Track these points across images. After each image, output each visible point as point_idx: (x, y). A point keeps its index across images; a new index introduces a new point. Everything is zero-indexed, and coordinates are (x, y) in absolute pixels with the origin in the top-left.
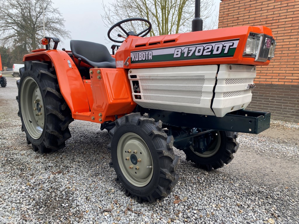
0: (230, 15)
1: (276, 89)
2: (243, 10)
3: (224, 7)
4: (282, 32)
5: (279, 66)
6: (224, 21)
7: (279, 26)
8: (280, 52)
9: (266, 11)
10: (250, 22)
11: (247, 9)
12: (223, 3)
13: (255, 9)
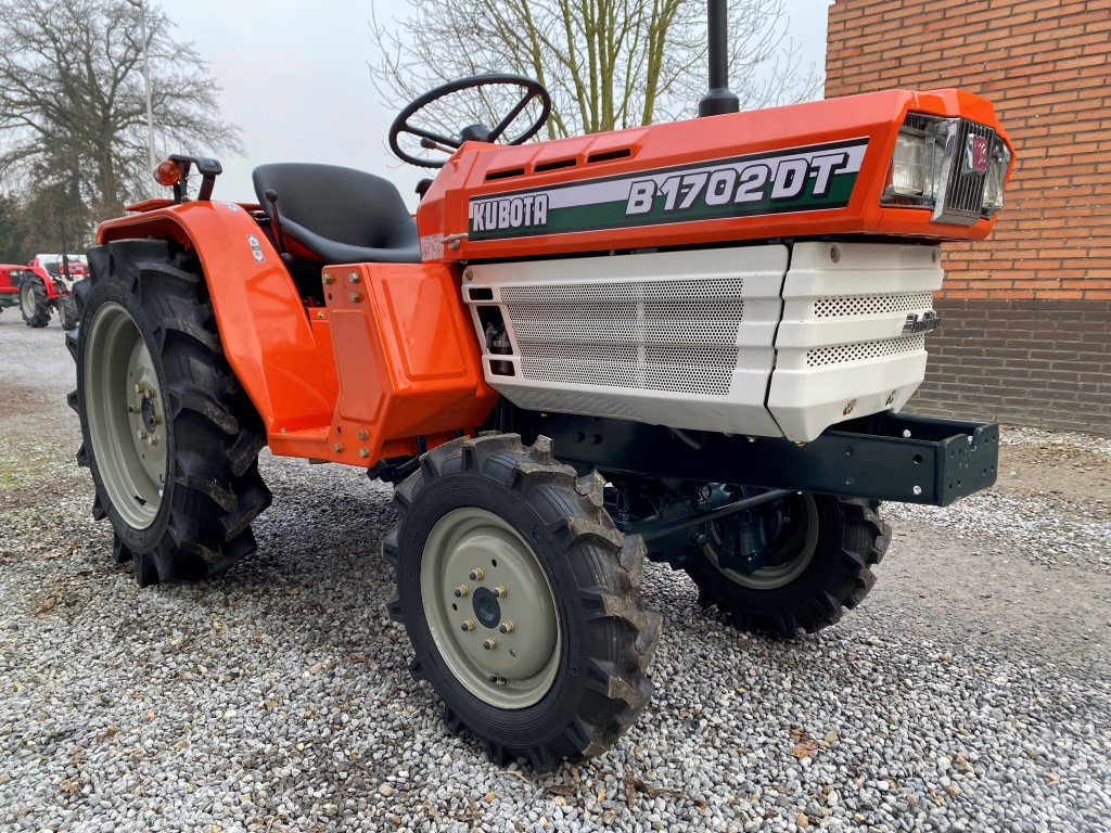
0: (867, 50)
1: (1055, 317)
2: (919, 29)
3: (845, 21)
4: (1070, 107)
5: (1060, 234)
6: (847, 72)
7: (1058, 87)
8: (1065, 182)
9: (1005, 33)
10: (945, 74)
11: (931, 27)
12: (841, 8)
13: (964, 25)
